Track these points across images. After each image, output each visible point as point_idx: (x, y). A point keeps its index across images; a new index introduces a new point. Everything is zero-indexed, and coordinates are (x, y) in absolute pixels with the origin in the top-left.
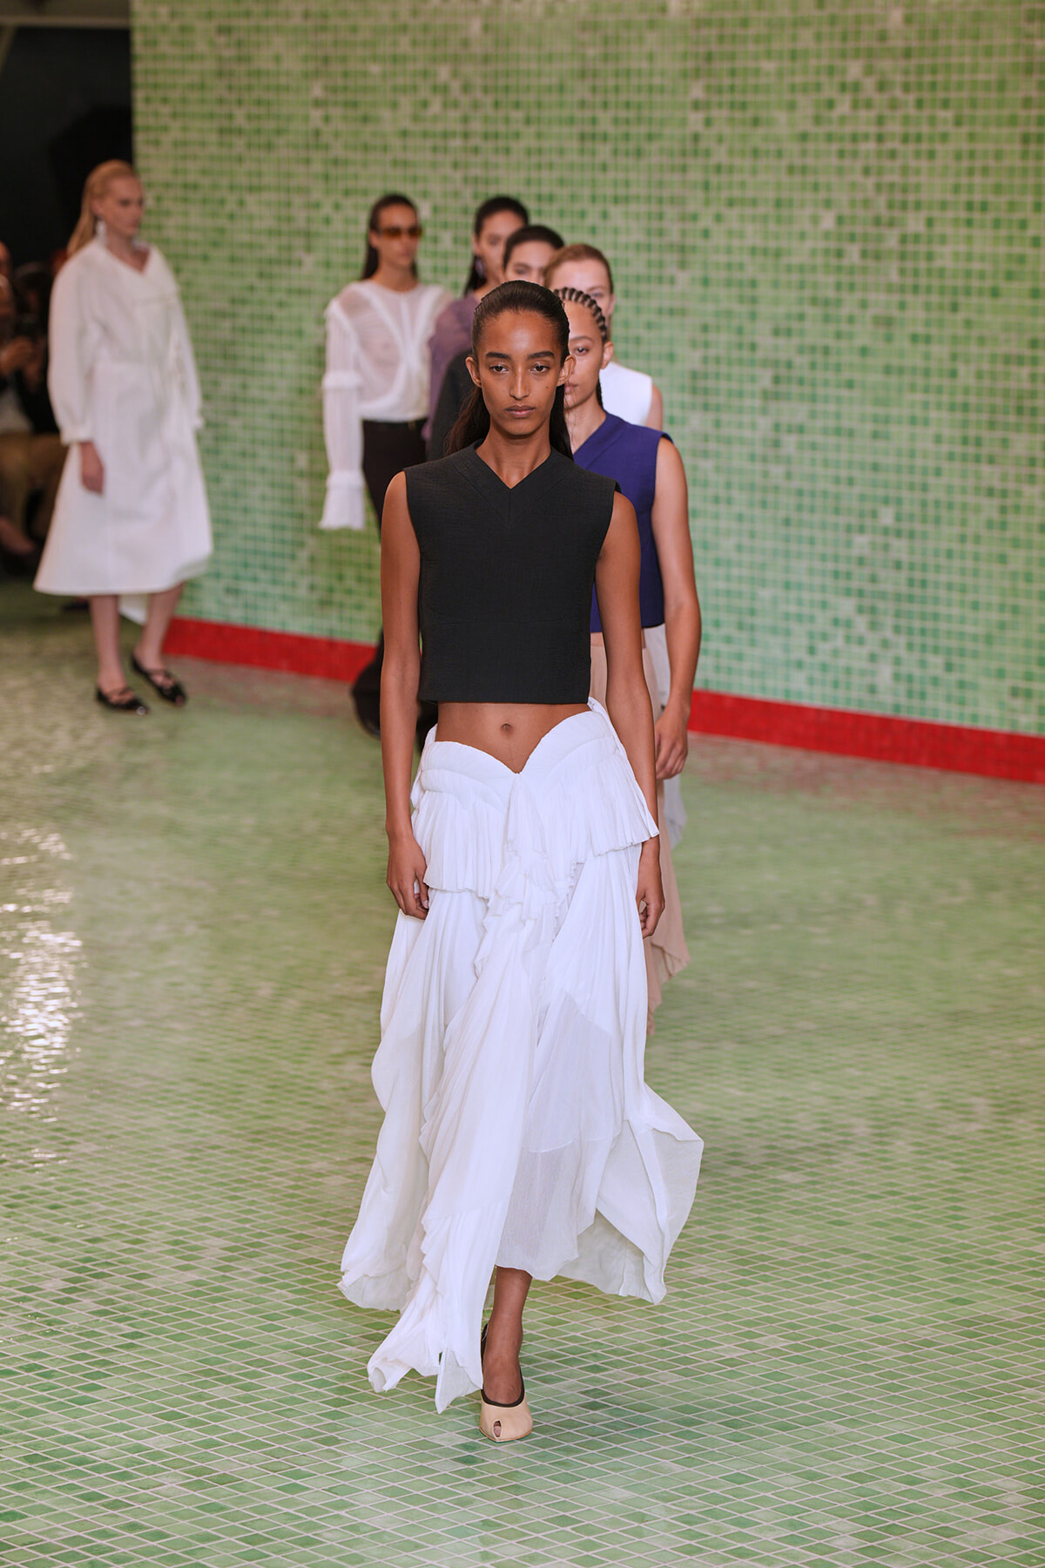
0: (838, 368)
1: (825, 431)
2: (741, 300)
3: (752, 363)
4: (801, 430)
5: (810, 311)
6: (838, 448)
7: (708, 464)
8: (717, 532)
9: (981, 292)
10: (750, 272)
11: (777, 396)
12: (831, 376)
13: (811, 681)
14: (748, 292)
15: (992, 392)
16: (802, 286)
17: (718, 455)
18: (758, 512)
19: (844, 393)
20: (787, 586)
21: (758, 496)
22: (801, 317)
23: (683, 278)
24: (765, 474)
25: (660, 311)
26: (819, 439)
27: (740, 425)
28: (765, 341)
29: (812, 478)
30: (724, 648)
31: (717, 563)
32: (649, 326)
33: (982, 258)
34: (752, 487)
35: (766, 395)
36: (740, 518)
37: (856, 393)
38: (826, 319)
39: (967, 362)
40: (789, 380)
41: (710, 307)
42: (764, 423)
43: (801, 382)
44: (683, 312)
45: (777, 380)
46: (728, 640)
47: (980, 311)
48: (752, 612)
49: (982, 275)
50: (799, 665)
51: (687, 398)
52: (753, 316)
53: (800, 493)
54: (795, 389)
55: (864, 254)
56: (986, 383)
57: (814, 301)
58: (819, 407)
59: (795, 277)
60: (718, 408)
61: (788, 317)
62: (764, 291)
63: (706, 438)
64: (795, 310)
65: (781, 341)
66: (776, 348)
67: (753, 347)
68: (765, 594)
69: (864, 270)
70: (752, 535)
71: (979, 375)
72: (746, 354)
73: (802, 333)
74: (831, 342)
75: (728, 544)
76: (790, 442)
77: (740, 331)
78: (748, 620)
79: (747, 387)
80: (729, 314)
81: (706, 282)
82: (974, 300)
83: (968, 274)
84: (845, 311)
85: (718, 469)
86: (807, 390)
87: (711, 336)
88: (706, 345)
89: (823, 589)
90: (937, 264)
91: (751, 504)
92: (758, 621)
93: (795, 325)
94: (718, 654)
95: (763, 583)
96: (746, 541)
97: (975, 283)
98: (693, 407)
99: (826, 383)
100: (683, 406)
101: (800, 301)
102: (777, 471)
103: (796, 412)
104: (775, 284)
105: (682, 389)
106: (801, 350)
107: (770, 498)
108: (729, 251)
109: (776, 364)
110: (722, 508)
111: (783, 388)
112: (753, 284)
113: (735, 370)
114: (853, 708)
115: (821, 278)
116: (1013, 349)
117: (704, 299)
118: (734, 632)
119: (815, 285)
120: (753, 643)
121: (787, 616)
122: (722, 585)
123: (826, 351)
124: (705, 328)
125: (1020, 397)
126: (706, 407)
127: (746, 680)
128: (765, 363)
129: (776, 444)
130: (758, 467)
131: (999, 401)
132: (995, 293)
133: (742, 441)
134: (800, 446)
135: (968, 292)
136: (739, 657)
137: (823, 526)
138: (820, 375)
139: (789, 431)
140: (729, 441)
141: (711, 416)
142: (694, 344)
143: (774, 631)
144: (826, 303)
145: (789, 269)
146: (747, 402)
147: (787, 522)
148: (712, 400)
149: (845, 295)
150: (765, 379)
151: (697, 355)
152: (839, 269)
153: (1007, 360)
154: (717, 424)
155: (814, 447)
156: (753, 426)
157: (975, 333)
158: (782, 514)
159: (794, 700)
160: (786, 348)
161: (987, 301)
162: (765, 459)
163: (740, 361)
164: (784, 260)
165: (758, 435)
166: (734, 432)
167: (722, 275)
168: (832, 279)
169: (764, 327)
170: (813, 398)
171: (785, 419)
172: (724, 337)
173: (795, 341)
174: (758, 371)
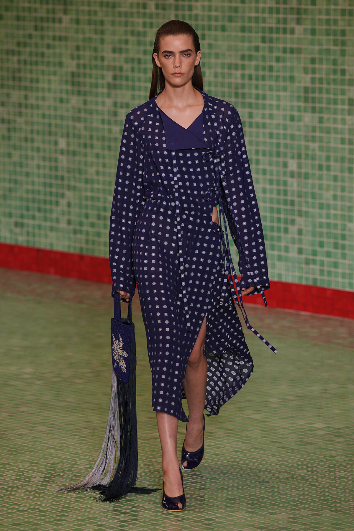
3: (102, 68)
5: (130, 38)
7: (80, 125)
8: (86, 164)
9: (216, 29)
10: (100, 16)
11: (115, 87)
14: (340, 38)
15: (223, 85)
16: (126, 25)
18: (106, 152)
21: (106, 144)
22: (127, 42)
24: (110, 131)
25: (54, 38)
27: (97, 103)
28: (109, 55)
30: (90, 230)
31: (87, 181)
32: (48, 46)
33: (217, 10)
34: (103, 139)
35: (110, 86)
36: (97, 156)
39: (210, 68)
40: (121, 78)
42: (109, 102)
43: (127, 79)
44: (66, 39)
45: (115, 78)
46: (93, 225)
47: (216, 39)
49: (217, 19)
51: (70, 87)
52: (102, 41)
54: (124, 83)
55: (157, 6)
56: (220, 79)
57: (133, 33)
58: (137, 93)
59: (123, 19)
61: (120, 42)
62: (350, 37)
64: (124, 38)
65: (117, 55)
66: (114, 60)
67: (343, 72)
69: (157, 15)
70: (104, 166)
71: (216, 75)
73: (127, 51)
75: (92, 170)
79: (100, 81)
82: (213, 33)
83: (210, 18)
85: (86, 129)
86: (130, 83)
87: (317, 66)
88: (79, 57)
90: (194, 12)
91: (103, 148)
93: (124, 46)
94: (87, 233)
96: (101, 169)
97: (213, 23)
98: (73, 93)
99: (139, 80)
100: (67, 92)
101: (126, 33)
103: (124, 96)
104: (113, 23)
105: (67, 82)
106: (127, 61)
110: (88, 150)
111: (118, 82)
112: (102, 23)
115: (136, 20)
116: (233, 61)
118: (96, 221)
119: (133, 24)
122: (89, 194)
123: (139, 61)
125: (237, 88)
128: (109, 68)
130: (106, 127)
131: (226, 90)
132: (223, 29)
133: (97, 112)
135: (210, 29)
138: (136, 75)
139: (122, 107)
140: (91, 112)
142: (72, 57)
144: (139, 34)
145: (120, 14)
146: (100, 90)
149: (148, 29)
150: (109, 77)
152: (145, 14)
153: (230, 66)
156: (103, 103)
157: (214, 51)
160: (119, 60)
161: (219, 33)
162: (109, 123)
163: (96, 67)
164: (117, 9)
165: (106, 109)
166: (93, 107)
167: (86, 17)
168: (141, 21)
169: (108, 47)
170: (133, 88)
171: (119, 100)
172: (87, 53)
173: (124, 55)
174: (105, 73)
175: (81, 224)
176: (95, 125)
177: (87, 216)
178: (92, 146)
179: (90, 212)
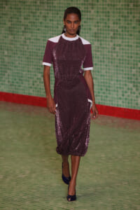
0: (128, 31)
1: (125, 46)
2: (106, 16)
3: (109, 30)
4: (120, 45)
5: (121, 18)
6: (128, 50)
7: (99, 53)
8: (101, 69)
10: (108, 10)
11: (114, 38)
12: (127, 33)
13: (123, 102)
14: (107, 14)
16: (120, 13)
17: (101, 51)
18: (110, 64)
19: (130, 37)
20: (117, 81)
21: (110, 61)
22: (120, 20)
23: (93, 11)
24: (112, 56)
25: (87, 19)
26: (124, 47)
28: (111, 25)
29: (123, 56)
31: (101, 76)
34: (109, 58)
35: (112, 37)
36: (106, 65)
37: (132, 37)
38: (125, 20)
40: (117, 34)
41: (99, 18)
42: (111, 44)
43: (120, 34)
44: (92, 19)
45: (114, 34)
46: (104, 93)
48: (109, 87)
50: (120, 99)
52: (109, 20)
53: (120, 60)
54: (118, 36)
55: (134, 5)
57: (122, 16)
58: (124, 40)
59: (118, 11)
60: (101, 41)
61: (117, 20)
62: (111, 14)
63: (98, 48)
65: (115, 25)
66: (114, 27)
67: (109, 27)
68: (112, 82)
69: (134, 9)
70: (109, 69)
72: (107, 28)
74: (127, 26)
75: (104, 71)
76: (117, 48)
77: (106, 23)
78: (108, 88)
79: (107, 36)
80: (103, 19)
81: (98, 12)
84: (130, 19)
85: (101, 55)
86: (121, 36)
87: (99, 24)
88: (98, 26)
89: (125, 81)
92: (111, 89)
94: (102, 96)
95: (112, 80)
96: (108, 71)
98: (95, 40)
99: (125, 35)
101: (119, 16)
102: (115, 55)
103: (118, 41)
104: (114, 12)
106: (120, 27)
107: (113, 61)
108: (103, 5)
109: (114, 30)
113: (105, 32)
114: (133, 108)
115: (124, 11)
117: (97, 16)
118: (105, 91)
119: (123, 13)
120: (109, 93)
121: (117, 88)
122: (102, 81)
123: (125, 27)
124: (98, 23)
126: (98, 40)
127: (108, 102)
128: (111, 30)
129: (114, 49)
130: (110, 54)
133: (106, 48)
134: (120, 49)
136: (107, 97)
137: (125, 67)
138: (124, 33)
140: (103, 48)
141: (99, 43)
142: (95, 26)
143: (114, 91)
144: (125, 17)
145: (117, 9)
146: (108, 39)
147: (117, 66)
148: (100, 39)
149: (129, 15)
150: (112, 34)
151: (96, 28)
152: (128, 9)
154: (101, 44)
155: (123, 49)
156: (109, 45)
158: (116, 64)
159: (119, 107)
160: (116, 27)
162: (112, 52)
165: (110, 47)
166: (105, 46)
167: (101, 10)
168: (126, 11)
169: (111, 22)
170: (123, 38)
171: (116, 43)
172: (102, 25)
173: (118, 25)
174: (110, 32)
175: (99, 93)
176: (105, 53)
177: (101, 89)
178: (104, 61)
179: (103, 88)
